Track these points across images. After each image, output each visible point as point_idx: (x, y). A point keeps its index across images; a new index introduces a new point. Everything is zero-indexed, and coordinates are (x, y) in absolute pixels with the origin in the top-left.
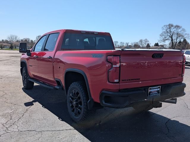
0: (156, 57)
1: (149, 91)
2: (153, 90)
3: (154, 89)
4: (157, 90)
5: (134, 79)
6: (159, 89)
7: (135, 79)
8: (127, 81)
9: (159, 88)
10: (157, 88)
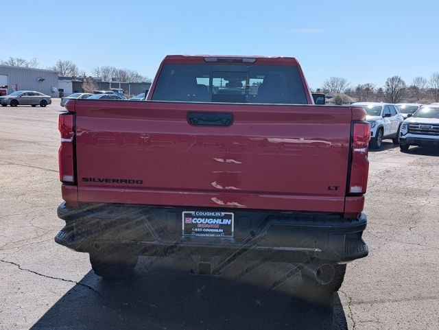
0: (200, 122)
1: (185, 221)
2: (202, 221)
3: (209, 217)
4: (219, 221)
5: (121, 181)
6: (226, 222)
7: (126, 181)
8: (100, 183)
9: (229, 217)
10: (222, 218)
